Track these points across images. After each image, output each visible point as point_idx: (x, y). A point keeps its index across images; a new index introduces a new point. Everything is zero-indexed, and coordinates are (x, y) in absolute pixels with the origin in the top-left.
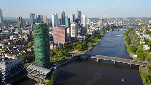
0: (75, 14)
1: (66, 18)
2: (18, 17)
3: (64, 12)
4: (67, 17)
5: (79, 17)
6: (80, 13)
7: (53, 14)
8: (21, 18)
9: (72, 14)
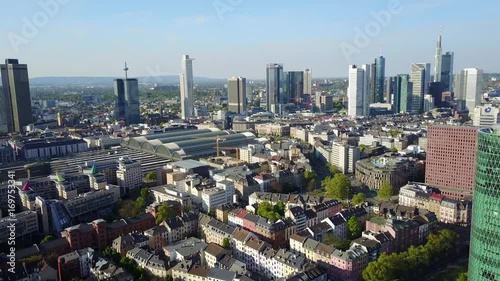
0: (428, 65)
1: (400, 78)
2: (234, 79)
3: (383, 60)
4: (404, 78)
5: (442, 73)
6: (447, 60)
7: (354, 67)
8: (244, 80)
9: (421, 66)
